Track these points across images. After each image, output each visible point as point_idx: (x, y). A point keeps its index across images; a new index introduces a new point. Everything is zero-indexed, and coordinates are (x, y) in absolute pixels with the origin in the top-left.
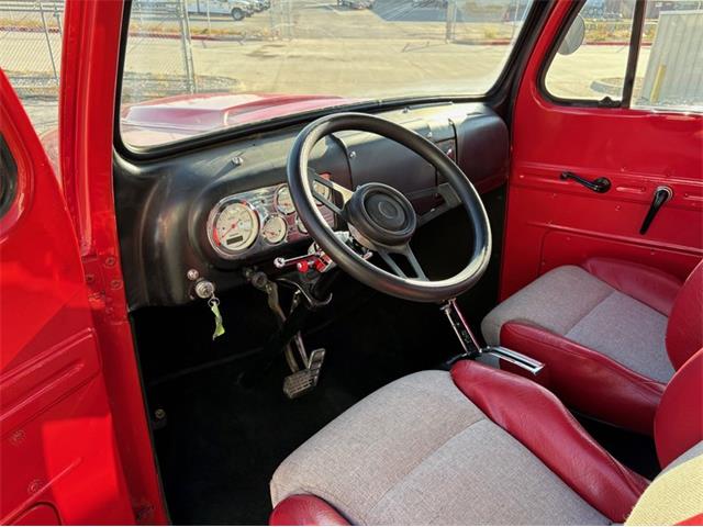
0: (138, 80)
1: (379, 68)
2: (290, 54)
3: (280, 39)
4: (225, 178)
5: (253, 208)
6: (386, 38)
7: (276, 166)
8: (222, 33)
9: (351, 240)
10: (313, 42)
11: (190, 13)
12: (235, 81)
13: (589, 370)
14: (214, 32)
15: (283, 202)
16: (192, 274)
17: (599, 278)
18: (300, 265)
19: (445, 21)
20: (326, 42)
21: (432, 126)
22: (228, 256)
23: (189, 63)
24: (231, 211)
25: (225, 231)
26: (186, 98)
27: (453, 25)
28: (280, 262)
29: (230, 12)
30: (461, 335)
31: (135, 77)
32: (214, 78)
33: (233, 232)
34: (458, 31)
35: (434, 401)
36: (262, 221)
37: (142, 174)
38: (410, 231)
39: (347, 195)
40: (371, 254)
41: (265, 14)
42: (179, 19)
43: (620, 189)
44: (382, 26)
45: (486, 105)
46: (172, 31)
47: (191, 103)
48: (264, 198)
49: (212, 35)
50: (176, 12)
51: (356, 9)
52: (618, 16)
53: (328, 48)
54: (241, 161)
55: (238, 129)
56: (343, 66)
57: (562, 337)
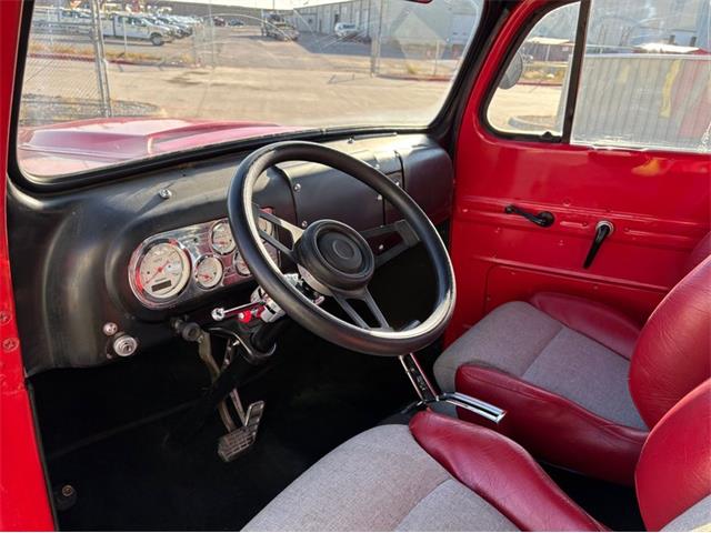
0: (46, 103)
1: (307, 99)
2: (214, 81)
3: (203, 66)
4: (150, 213)
5: (183, 247)
6: (312, 70)
7: (210, 200)
8: (141, 58)
9: (301, 283)
10: (238, 71)
11: (105, 36)
12: (156, 108)
13: (550, 414)
14: (132, 56)
15: (220, 240)
16: (109, 328)
17: (547, 313)
18: (242, 316)
19: (369, 55)
20: (251, 71)
21: (379, 157)
22: (153, 305)
23: (104, 87)
24: (157, 251)
25: (150, 276)
26: (101, 122)
27: (377, 59)
28: (218, 314)
29: (148, 37)
30: (416, 382)
31: (43, 100)
32: (132, 104)
33: (160, 276)
34: (382, 66)
35: (396, 463)
36: (195, 262)
37: (45, 209)
38: (368, 273)
39: (297, 233)
40: (322, 298)
41: (186, 40)
42: (92, 41)
43: (564, 223)
44: (307, 58)
45: (429, 137)
46: (85, 53)
47: (107, 128)
48: (197, 236)
49: (130, 60)
50: (91, 34)
51: (281, 40)
52: (528, 58)
53: (252, 77)
54: (170, 193)
55: (165, 157)
56: (269, 96)
57: (519, 380)
